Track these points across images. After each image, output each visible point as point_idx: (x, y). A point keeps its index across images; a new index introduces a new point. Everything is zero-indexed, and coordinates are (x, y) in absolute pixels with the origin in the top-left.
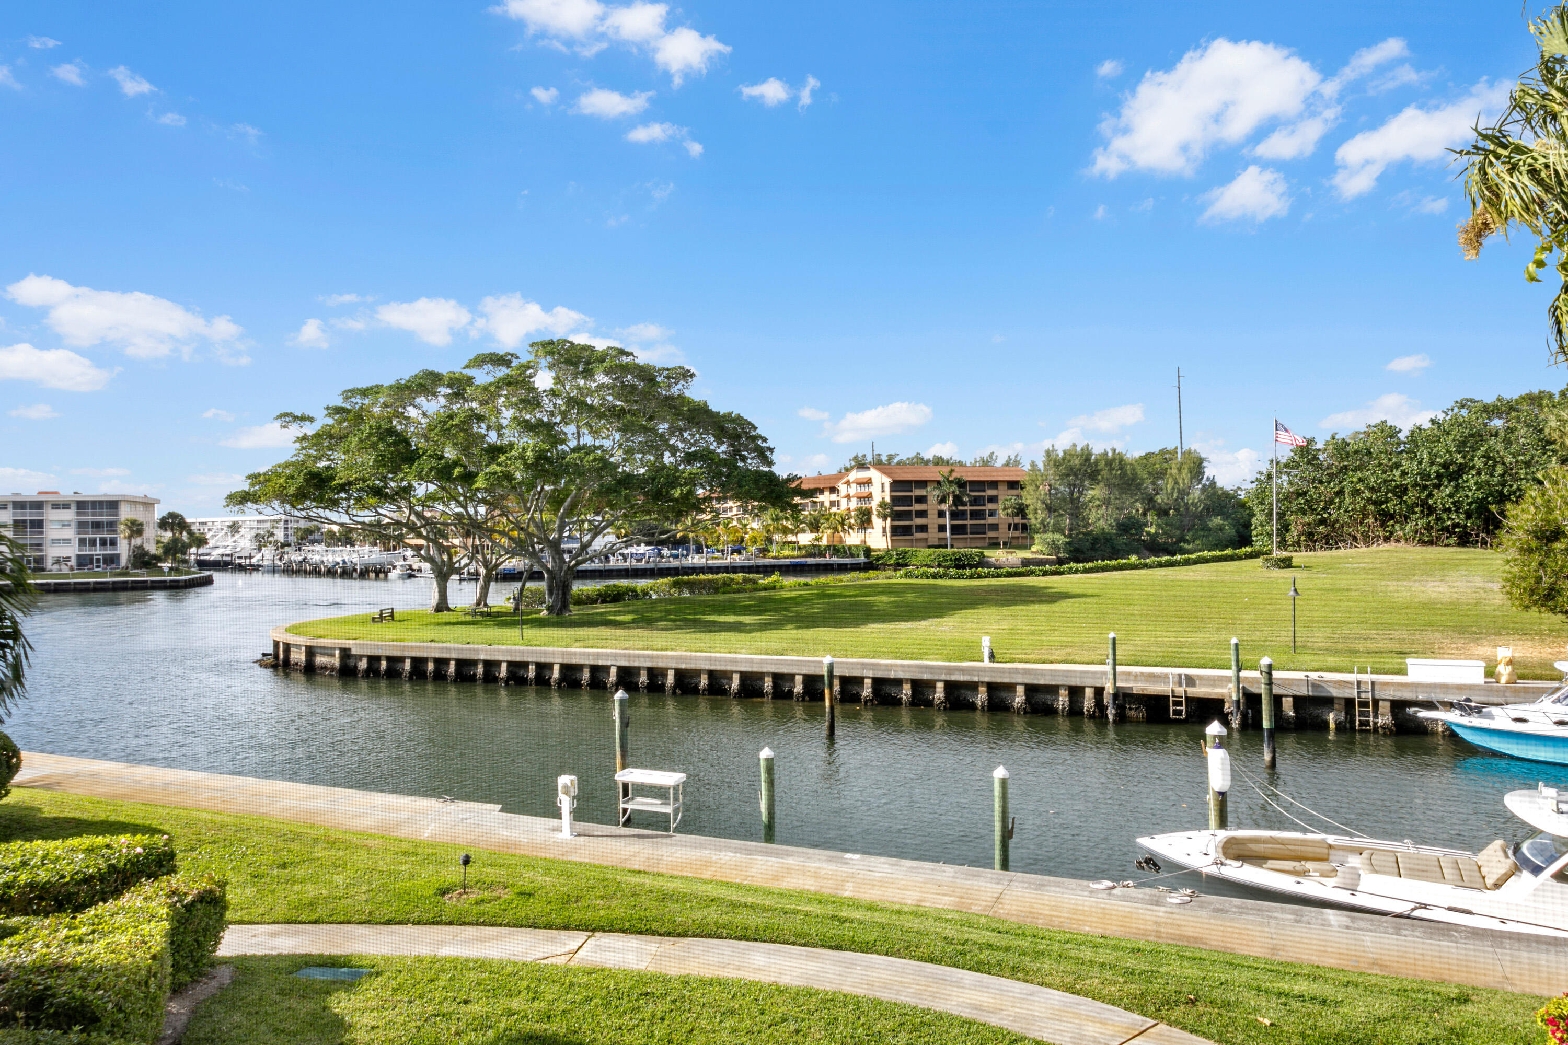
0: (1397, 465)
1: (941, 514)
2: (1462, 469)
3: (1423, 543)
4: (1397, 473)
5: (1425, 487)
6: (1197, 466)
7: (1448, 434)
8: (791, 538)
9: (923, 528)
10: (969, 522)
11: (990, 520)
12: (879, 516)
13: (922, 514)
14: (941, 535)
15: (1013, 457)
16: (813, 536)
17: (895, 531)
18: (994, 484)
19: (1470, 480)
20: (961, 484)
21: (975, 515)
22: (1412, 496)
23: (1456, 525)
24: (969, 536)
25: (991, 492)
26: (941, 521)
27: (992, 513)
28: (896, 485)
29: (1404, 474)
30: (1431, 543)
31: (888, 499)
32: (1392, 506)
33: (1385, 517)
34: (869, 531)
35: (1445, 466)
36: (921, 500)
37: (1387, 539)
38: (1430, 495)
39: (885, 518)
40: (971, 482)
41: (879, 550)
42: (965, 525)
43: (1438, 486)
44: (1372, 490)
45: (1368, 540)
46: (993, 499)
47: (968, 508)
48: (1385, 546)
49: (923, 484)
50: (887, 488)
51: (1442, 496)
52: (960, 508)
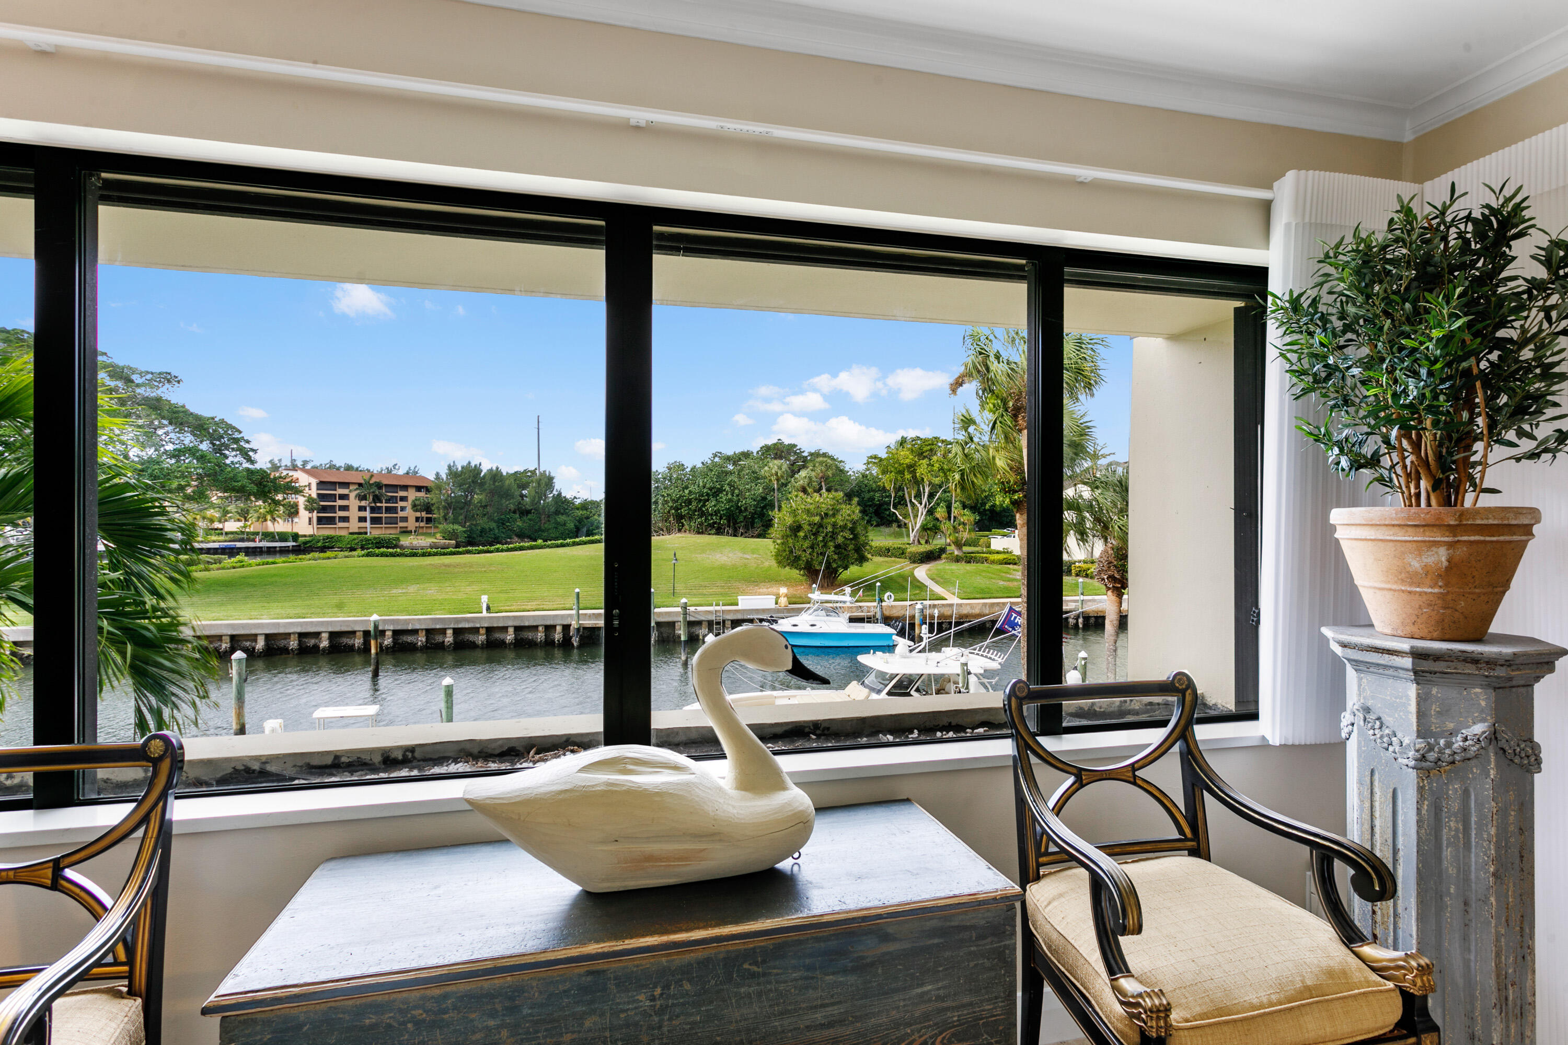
0: (687, 488)
1: (361, 509)
2: (720, 490)
3: (699, 533)
4: (687, 492)
5: (700, 501)
6: (548, 481)
7: (712, 470)
8: (217, 525)
9: (345, 519)
10: (384, 515)
11: (401, 514)
12: (306, 509)
13: (345, 508)
14: (362, 524)
15: (412, 468)
16: (241, 524)
17: (320, 520)
18: (405, 488)
19: (723, 497)
20: (379, 486)
21: (388, 510)
22: (693, 506)
23: (715, 523)
24: (384, 525)
25: (402, 494)
26: (362, 514)
27: (403, 509)
28: (321, 484)
29: (690, 492)
30: (702, 533)
31: (314, 496)
32: (684, 511)
33: (679, 518)
34: (296, 520)
35: (711, 489)
36: (344, 497)
37: (680, 530)
38: (704, 505)
39: (311, 510)
40: (386, 485)
41: (305, 536)
42: (381, 518)
43: (708, 500)
44: (673, 500)
45: (669, 531)
46: (403, 499)
47: (384, 505)
48: (679, 535)
49: (345, 485)
50: (314, 487)
51: (711, 505)
52: (378, 505)
